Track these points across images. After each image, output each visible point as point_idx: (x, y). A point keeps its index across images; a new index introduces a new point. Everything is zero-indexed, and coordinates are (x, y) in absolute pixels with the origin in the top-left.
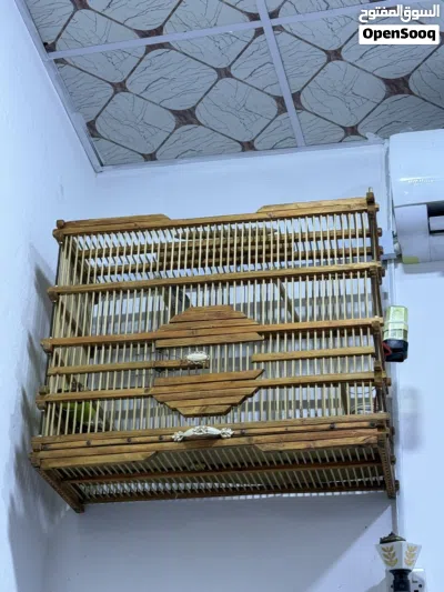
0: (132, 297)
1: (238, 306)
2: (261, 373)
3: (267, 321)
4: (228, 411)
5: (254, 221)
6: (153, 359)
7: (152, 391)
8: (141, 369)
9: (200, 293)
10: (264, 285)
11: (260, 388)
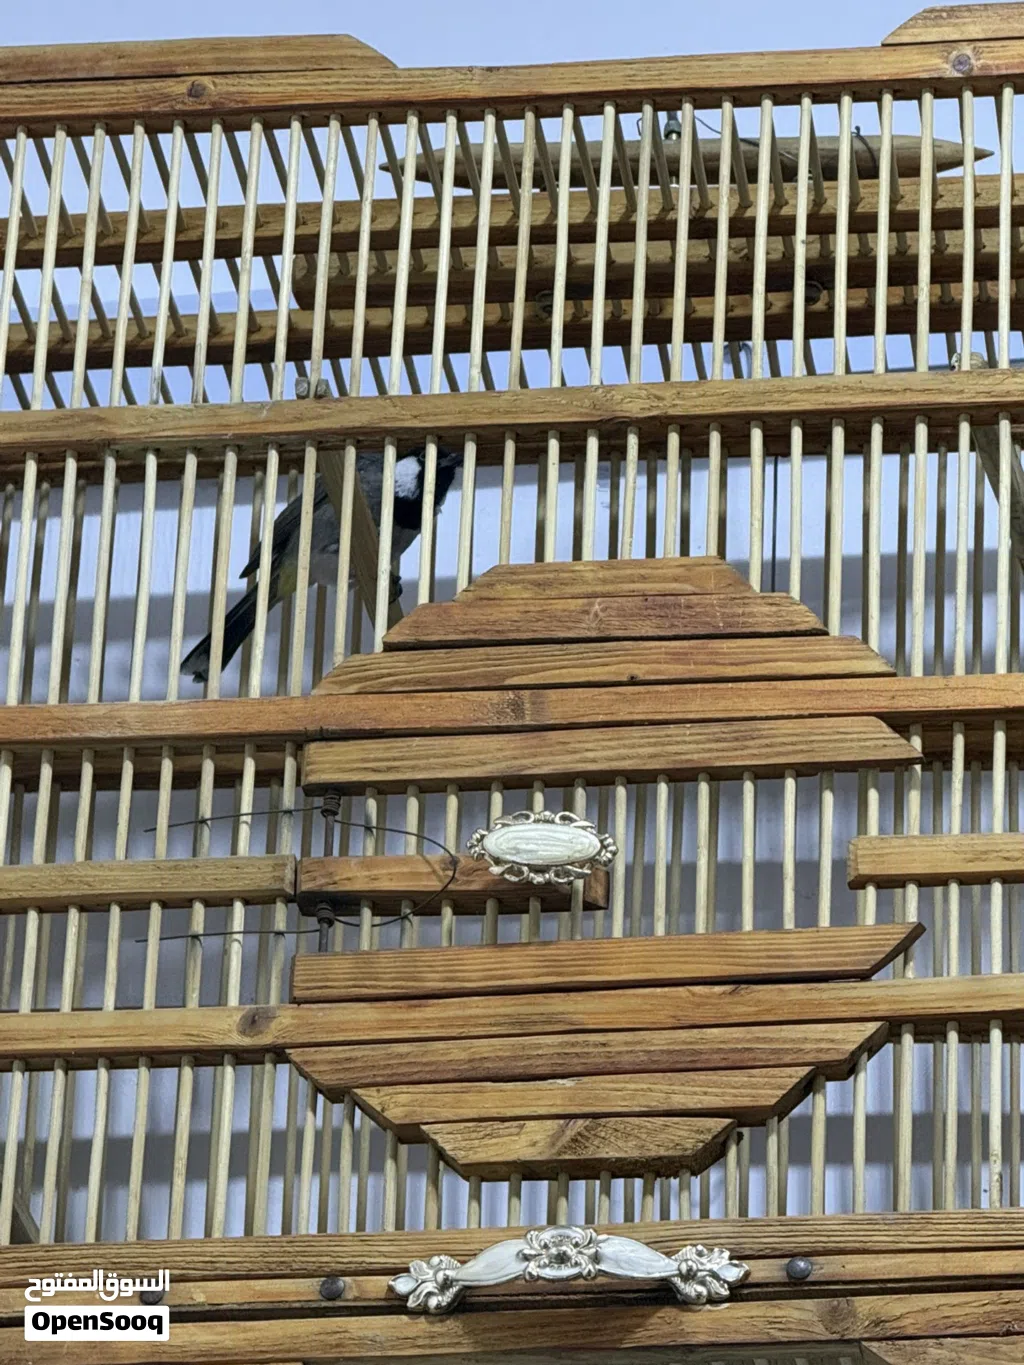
0: (169, 499)
1: (775, 573)
2: (903, 948)
3: (939, 659)
4: (713, 1154)
5: (866, 91)
6: (289, 843)
7: (284, 1024)
8: (217, 903)
9: (560, 491)
10: (922, 459)
11: (892, 1028)
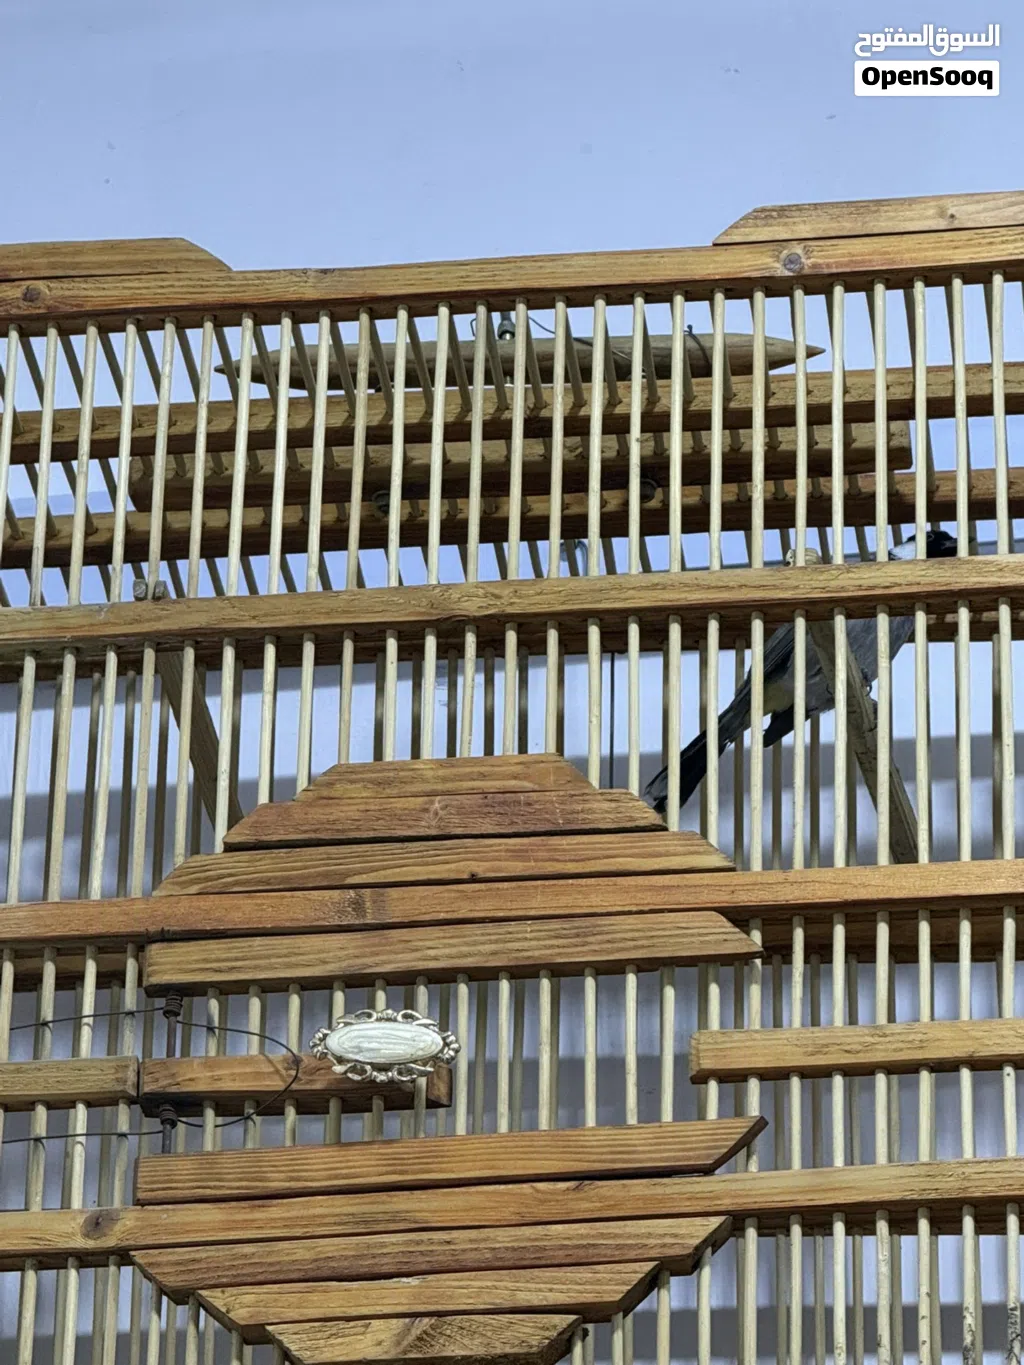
1: (614, 768)
2: (745, 1143)
3: (777, 855)
4: (558, 1350)
5: (698, 290)
6: (131, 1044)
7: (128, 1226)
8: (58, 1105)
9: (398, 690)
11: (736, 1222)
